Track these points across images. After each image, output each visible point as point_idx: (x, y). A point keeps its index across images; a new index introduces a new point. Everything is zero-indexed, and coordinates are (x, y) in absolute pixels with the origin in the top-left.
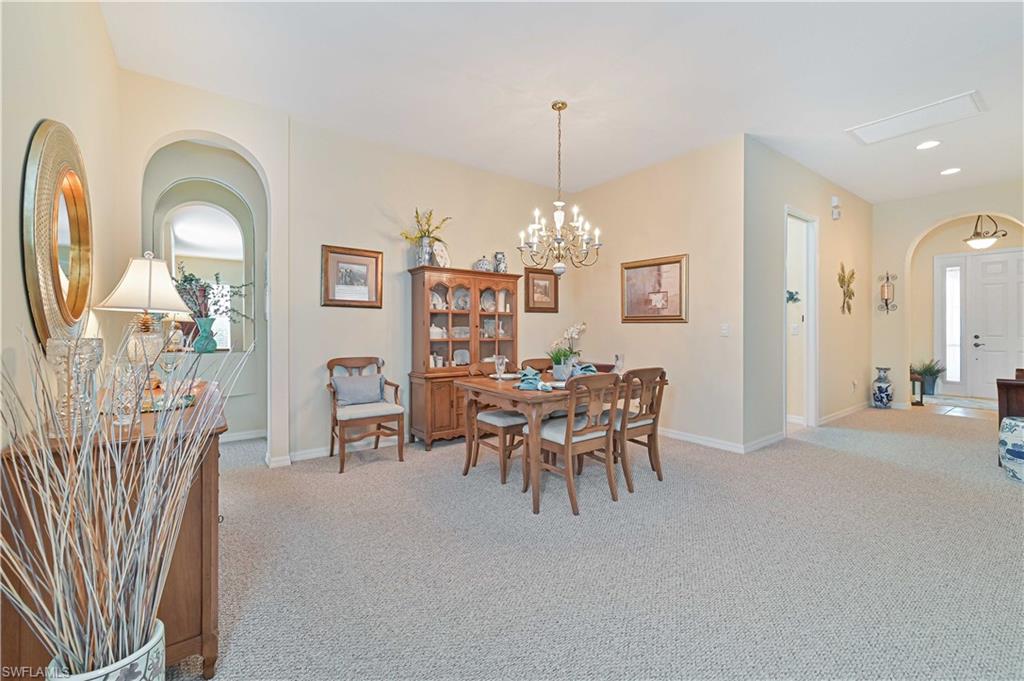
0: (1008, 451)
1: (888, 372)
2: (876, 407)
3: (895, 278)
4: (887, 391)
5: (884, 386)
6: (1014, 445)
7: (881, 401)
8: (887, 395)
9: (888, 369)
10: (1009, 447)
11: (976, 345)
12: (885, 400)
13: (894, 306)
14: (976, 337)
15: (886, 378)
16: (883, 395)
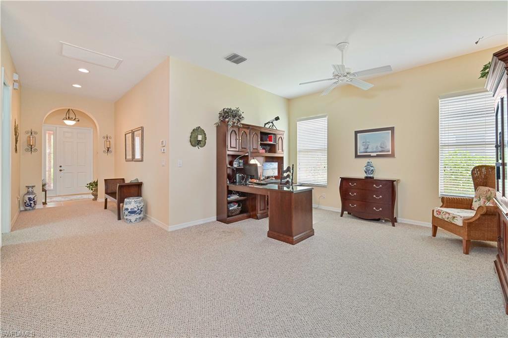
0: (129, 212)
1: (34, 188)
2: (26, 210)
3: (36, 133)
4: (34, 199)
5: (32, 196)
6: (131, 209)
7: (30, 206)
8: (34, 202)
9: (34, 186)
10: (130, 210)
11: (61, 170)
12: (33, 205)
13: (36, 150)
14: (61, 167)
15: (33, 192)
16: (31, 202)
